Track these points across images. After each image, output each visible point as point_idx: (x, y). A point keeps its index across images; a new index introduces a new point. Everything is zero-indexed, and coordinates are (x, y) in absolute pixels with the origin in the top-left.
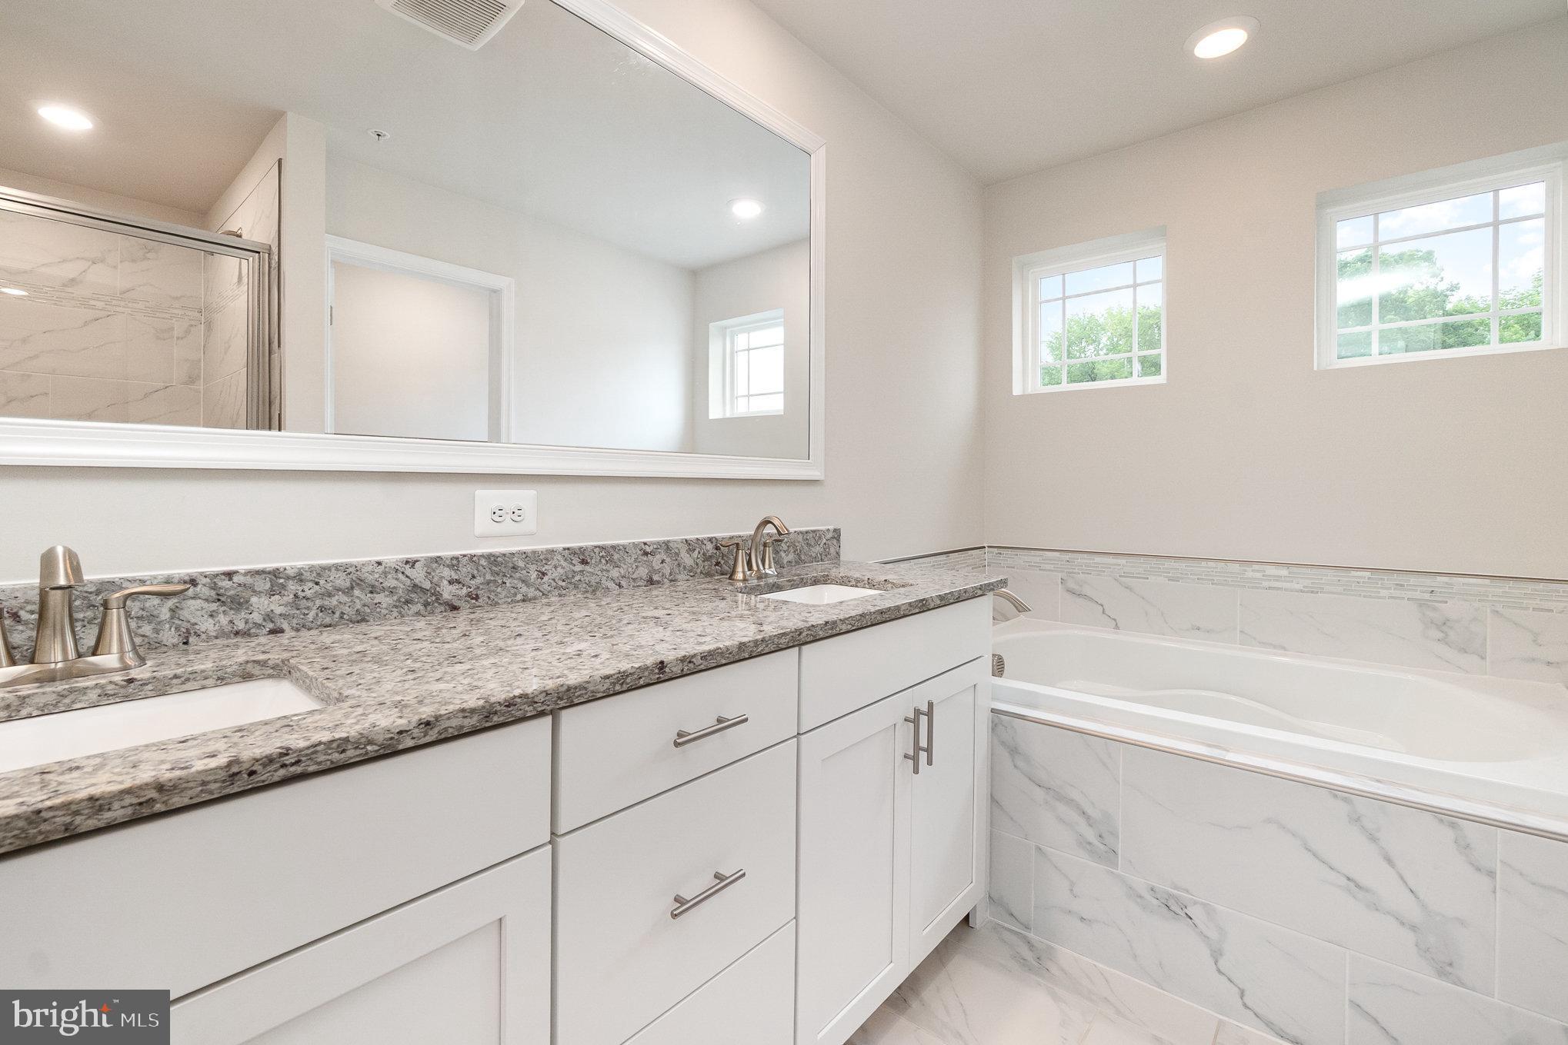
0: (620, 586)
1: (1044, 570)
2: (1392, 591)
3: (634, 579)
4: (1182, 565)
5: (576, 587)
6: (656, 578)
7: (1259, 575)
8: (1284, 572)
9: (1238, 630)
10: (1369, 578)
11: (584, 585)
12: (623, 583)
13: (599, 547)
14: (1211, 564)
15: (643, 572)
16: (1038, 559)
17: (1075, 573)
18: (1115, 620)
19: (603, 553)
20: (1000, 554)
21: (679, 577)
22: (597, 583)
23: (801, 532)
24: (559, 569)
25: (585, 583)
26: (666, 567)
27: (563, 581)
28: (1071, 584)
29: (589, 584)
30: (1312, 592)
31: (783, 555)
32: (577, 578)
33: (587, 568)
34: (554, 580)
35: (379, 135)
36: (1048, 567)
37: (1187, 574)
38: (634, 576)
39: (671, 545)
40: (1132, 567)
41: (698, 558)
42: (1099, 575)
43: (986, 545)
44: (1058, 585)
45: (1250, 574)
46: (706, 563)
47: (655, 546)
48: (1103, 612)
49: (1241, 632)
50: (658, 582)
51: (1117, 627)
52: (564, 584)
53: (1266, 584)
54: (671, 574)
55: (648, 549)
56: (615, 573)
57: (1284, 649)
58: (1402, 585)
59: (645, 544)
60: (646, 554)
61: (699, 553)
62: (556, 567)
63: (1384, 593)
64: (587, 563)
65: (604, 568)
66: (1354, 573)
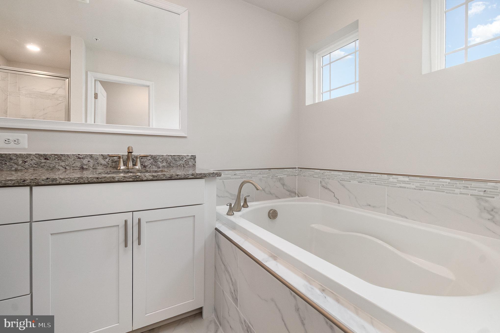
0: (65, 168)
1: (315, 177)
2: (461, 190)
3: (73, 167)
4: (363, 175)
5: (42, 167)
6: (85, 167)
7: (395, 180)
8: (406, 179)
9: (386, 207)
10: (449, 183)
11: (47, 167)
12: (67, 167)
13: (54, 154)
14: (375, 175)
15: (78, 164)
16: (313, 173)
17: (325, 179)
18: (338, 200)
19: (56, 157)
20: (301, 171)
21: (98, 168)
22: (53, 167)
23: (171, 156)
24: (33, 161)
25: (47, 166)
26: (91, 163)
27: (36, 165)
28: (323, 184)
29: (49, 167)
30: (420, 190)
31: (159, 163)
32: (43, 164)
33: (48, 161)
34: (31, 164)
35: (97, 40)
36: (317, 176)
37: (365, 180)
38: (73, 166)
39: (93, 156)
40: (345, 176)
41: (108, 161)
42: (333, 180)
43: (297, 167)
44: (319, 184)
45: (391, 180)
46: (114, 164)
47: (84, 156)
48: (334, 196)
49: (388, 208)
50: (87, 169)
51: (339, 203)
52: (36, 166)
53: (398, 185)
54: (93, 166)
55: (80, 156)
56: (63, 164)
57: (407, 218)
58: (467, 187)
59: (79, 155)
60: (80, 158)
61: (109, 159)
62: (32, 160)
63: (457, 191)
64: (48, 159)
65: (57, 162)
66: (441, 180)
